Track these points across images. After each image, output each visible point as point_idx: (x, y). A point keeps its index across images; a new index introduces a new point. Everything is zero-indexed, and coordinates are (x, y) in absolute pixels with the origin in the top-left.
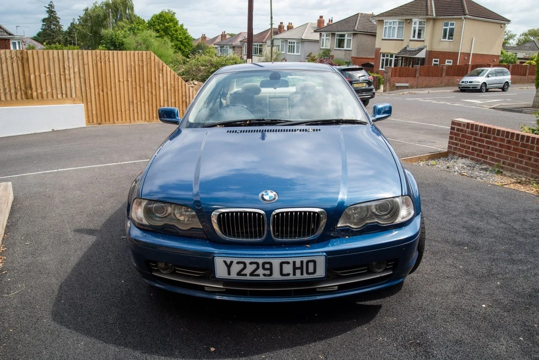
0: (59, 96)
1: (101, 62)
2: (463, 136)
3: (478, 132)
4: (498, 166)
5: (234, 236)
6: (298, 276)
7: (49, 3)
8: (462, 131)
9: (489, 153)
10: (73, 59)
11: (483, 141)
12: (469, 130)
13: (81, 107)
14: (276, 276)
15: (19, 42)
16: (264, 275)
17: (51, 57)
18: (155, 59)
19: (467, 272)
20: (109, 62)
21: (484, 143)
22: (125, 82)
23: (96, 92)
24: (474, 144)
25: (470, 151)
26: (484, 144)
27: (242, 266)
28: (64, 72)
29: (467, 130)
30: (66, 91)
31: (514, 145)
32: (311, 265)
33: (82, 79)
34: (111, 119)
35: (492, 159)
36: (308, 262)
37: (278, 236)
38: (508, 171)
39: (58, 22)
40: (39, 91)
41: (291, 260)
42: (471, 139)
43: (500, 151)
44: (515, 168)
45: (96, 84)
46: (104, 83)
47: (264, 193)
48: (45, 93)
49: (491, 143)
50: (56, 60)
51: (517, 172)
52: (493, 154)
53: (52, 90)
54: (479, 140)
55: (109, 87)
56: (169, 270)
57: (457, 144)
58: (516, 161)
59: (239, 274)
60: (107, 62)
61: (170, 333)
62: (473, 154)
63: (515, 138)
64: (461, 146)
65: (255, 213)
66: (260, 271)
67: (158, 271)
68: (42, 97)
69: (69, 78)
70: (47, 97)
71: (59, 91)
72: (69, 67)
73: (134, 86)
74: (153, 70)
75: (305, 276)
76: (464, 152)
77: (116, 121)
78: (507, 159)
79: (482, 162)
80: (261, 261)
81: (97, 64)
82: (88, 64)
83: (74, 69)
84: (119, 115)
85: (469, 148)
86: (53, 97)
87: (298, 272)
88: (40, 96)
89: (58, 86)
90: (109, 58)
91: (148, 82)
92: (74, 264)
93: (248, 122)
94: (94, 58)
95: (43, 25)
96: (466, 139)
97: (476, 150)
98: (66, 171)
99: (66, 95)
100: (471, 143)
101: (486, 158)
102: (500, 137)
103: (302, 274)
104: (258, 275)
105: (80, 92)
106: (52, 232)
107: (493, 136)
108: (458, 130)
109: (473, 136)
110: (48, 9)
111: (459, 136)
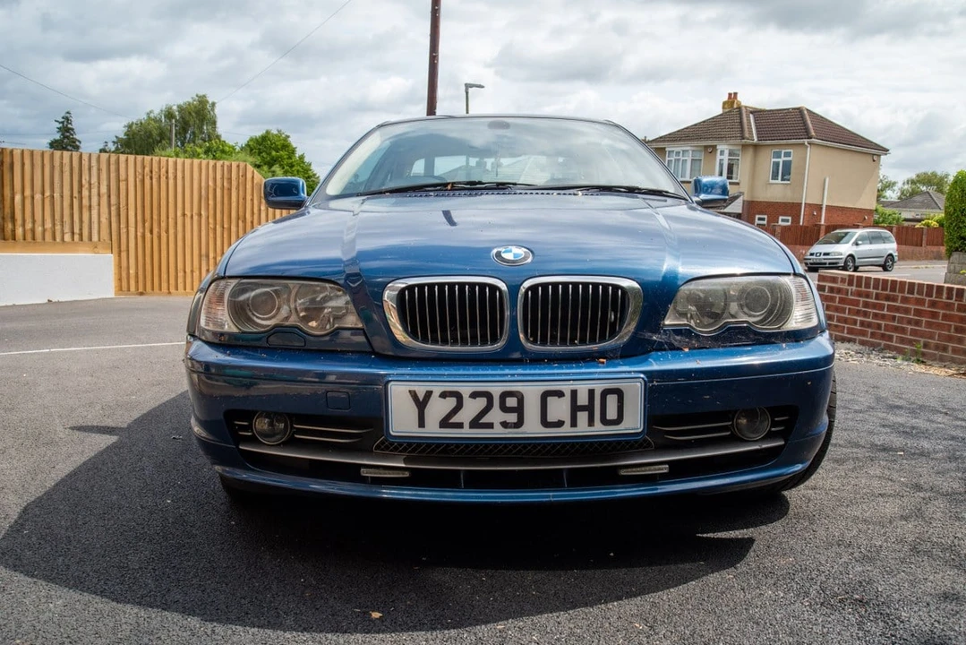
0: (67, 238)
1: (151, 178)
2: (842, 300)
3: (871, 290)
4: (915, 353)
5: (435, 341)
6: (583, 428)
7: (63, 114)
8: (839, 291)
9: (896, 329)
10: (99, 170)
11: (881, 307)
12: (854, 288)
13: (107, 261)
14: (532, 427)
16: (505, 425)
17: (57, 163)
18: (253, 177)
19: (918, 487)
20: (167, 178)
21: (883, 310)
22: (195, 218)
23: (139, 234)
24: (866, 314)
25: (858, 327)
26: (885, 312)
27: (452, 402)
28: (80, 192)
29: (850, 288)
30: (81, 229)
31: (943, 309)
32: (612, 401)
33: (113, 208)
34: (164, 285)
35: (902, 341)
36: (605, 393)
37: (534, 342)
38: (935, 360)
39: (77, 147)
40: (29, 226)
41: (566, 388)
42: (857, 305)
43: (918, 323)
44: (949, 354)
45: (139, 218)
46: (155, 217)
47: (502, 250)
48: (39, 229)
49: (897, 309)
50: (67, 169)
51: (953, 361)
52: (903, 330)
53: (54, 225)
54: (875, 306)
55: (163, 225)
56: (278, 437)
58: (950, 339)
59: (445, 423)
60: (163, 179)
61: (274, 587)
62: (863, 333)
63: (945, 295)
65: (482, 286)
66: (496, 416)
67: (253, 440)
68: (34, 238)
69: (88, 204)
70: (44, 239)
71: (67, 229)
72: (90, 184)
73: (211, 226)
74: (249, 198)
75: (599, 429)
76: (846, 331)
77: (172, 290)
78: (932, 337)
79: (882, 346)
80: (496, 390)
81: (143, 181)
82: (127, 180)
83: (99, 187)
84: (180, 280)
85: (855, 322)
86: (54, 238)
87: (583, 417)
88: (29, 236)
89: (67, 219)
90: (167, 172)
91: (238, 219)
92: (62, 475)
93: (449, 187)
94: (139, 170)
96: (848, 307)
97: (869, 325)
98: (66, 352)
99: (81, 235)
100: (858, 313)
101: (890, 338)
102: (916, 296)
103: (591, 422)
104: (490, 426)
105: (108, 231)
106: (23, 429)
107: (900, 295)
108: (831, 289)
109: (862, 299)
110: (61, 125)
111: (835, 302)
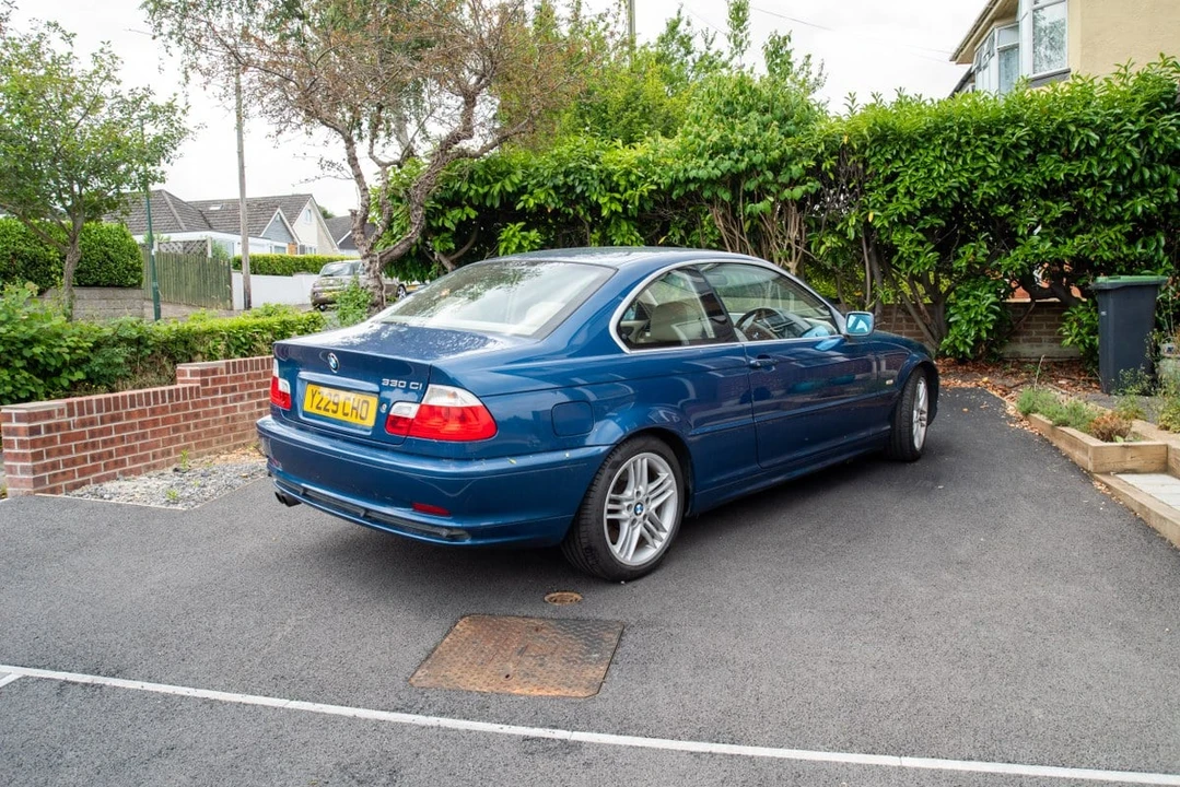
2: (64, 439)
3: (95, 415)
8: (58, 427)
9: (126, 450)
11: (109, 431)
12: (76, 418)
25: (90, 464)
26: (113, 435)
29: (71, 419)
35: (134, 460)
43: (144, 436)
49: (124, 428)
52: (133, 449)
54: (101, 433)
57: (54, 466)
58: (171, 441)
62: (95, 469)
63: (160, 400)
64: (66, 465)
78: (158, 446)
96: (73, 444)
97: (100, 457)
101: (123, 463)
102: (138, 408)
107: (124, 411)
108: (49, 428)
109: (86, 429)
111: (56, 443)
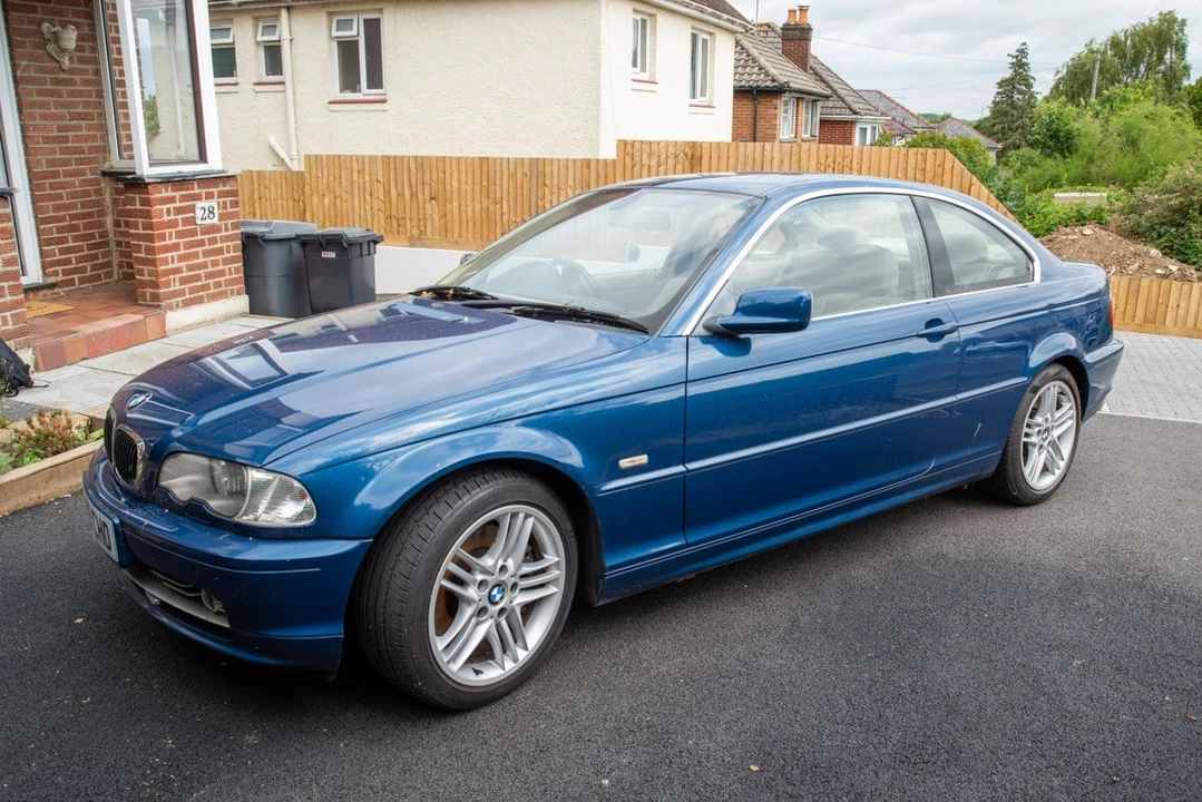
7: (1019, 46)
15: (874, 128)
18: (953, 168)
39: (1029, 86)
94: (822, 159)
95: (999, 93)
110: (1015, 60)
